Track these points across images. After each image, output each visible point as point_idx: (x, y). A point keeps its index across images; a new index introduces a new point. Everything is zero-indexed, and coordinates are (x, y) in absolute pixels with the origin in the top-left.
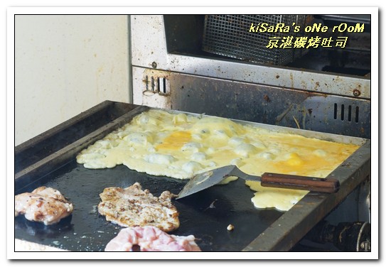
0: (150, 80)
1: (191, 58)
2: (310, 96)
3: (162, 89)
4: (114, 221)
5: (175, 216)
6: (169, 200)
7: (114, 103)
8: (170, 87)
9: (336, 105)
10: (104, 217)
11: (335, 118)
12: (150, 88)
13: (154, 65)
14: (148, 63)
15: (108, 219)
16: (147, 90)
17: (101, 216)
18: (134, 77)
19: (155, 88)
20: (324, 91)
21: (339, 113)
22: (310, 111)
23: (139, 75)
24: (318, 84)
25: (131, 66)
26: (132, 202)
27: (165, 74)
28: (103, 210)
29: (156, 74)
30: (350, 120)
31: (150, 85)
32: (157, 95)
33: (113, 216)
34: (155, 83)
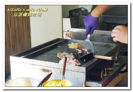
0: (67, 34)
1: (76, 29)
2: (103, 36)
3: (70, 36)
4: (60, 58)
5: (74, 57)
6: (72, 55)
7: (59, 39)
8: (72, 35)
9: (109, 38)
10: (58, 58)
11: (109, 40)
12: (67, 36)
13: (68, 31)
14: (67, 30)
15: (59, 58)
16: (67, 37)
17: (57, 57)
18: (64, 34)
19: (68, 36)
20: (106, 35)
21: (109, 39)
22: (103, 39)
23: (65, 33)
24: (104, 33)
25: (63, 31)
26: (64, 55)
27: (71, 33)
28: (58, 56)
29: (69, 33)
30: (110, 41)
31: (67, 35)
32: (69, 37)
33: (60, 57)
34: (68, 35)
